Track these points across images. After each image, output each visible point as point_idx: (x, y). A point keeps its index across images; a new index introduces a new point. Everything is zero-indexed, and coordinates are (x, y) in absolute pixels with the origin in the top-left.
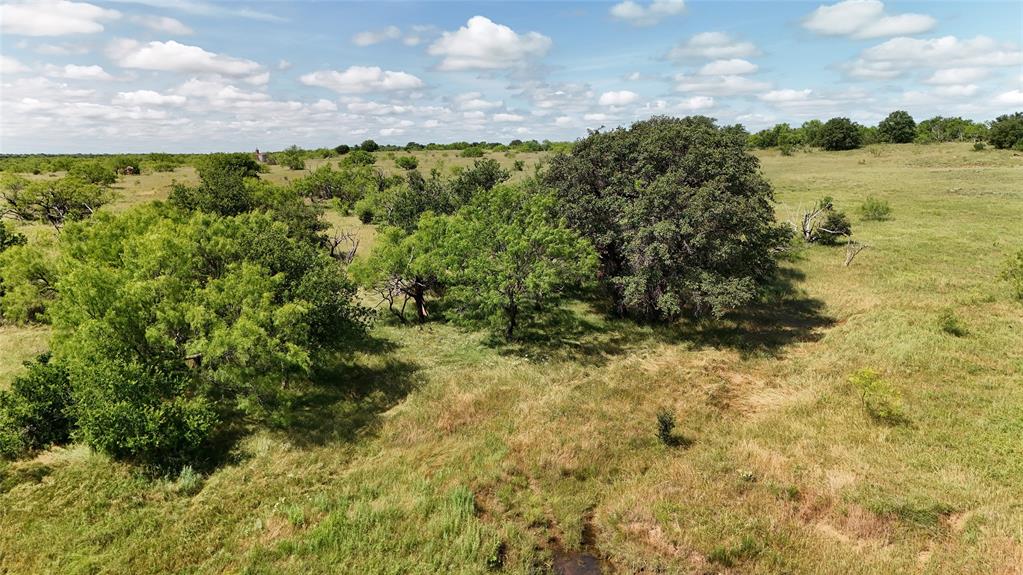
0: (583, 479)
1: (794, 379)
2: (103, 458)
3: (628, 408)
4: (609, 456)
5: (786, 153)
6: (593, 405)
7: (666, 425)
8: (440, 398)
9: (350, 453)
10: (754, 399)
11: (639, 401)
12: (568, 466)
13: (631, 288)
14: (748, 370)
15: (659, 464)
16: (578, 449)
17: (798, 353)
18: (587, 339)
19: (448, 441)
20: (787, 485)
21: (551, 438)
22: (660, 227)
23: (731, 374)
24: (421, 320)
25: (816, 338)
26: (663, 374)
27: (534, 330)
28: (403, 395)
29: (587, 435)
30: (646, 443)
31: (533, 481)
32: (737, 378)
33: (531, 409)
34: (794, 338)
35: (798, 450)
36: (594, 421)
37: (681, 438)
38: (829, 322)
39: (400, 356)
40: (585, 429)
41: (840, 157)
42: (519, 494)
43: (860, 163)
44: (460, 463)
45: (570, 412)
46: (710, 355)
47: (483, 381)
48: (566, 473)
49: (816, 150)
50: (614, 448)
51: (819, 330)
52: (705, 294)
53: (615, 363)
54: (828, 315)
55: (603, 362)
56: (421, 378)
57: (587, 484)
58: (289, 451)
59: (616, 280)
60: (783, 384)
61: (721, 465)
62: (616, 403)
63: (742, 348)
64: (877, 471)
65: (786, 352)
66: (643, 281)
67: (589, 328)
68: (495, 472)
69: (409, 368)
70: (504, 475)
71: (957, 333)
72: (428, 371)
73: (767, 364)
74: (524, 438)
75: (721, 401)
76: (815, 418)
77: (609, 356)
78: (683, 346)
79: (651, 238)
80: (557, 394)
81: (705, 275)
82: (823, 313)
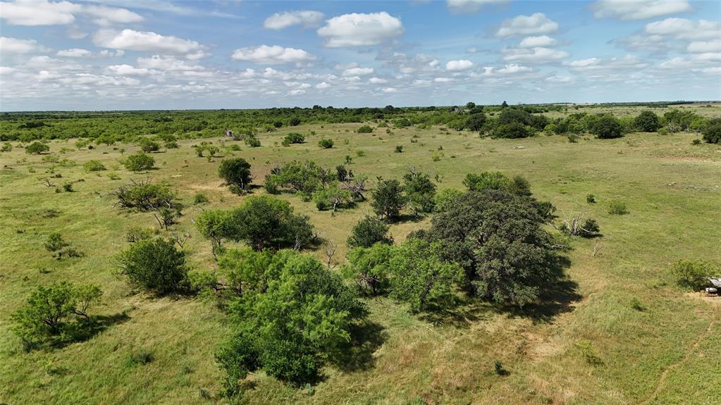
0: (465, 391)
1: (557, 338)
2: (274, 379)
3: (482, 354)
4: (475, 380)
5: (572, 140)
6: (465, 352)
7: (498, 366)
8: (397, 346)
9: (366, 376)
10: (538, 349)
11: (486, 350)
12: (459, 385)
13: (481, 288)
14: (535, 332)
15: (495, 385)
16: (462, 377)
17: (562, 319)
18: (460, 309)
19: (406, 370)
20: (548, 396)
21: (450, 371)
22: (495, 262)
23: (528, 333)
24: (374, 294)
25: (570, 310)
26: (496, 334)
27: (432, 303)
28: (380, 344)
29: (465, 369)
30: (490, 374)
31: (444, 391)
32: (531, 336)
33: (439, 353)
34: (560, 310)
35: (553, 378)
36: (467, 363)
37: (505, 371)
38: (579, 298)
39: (372, 319)
40: (463, 365)
41: (606, 145)
42: (440, 398)
43: (619, 153)
44: (414, 383)
45: (455, 357)
46: (519, 321)
47: (414, 337)
48: (458, 388)
49: (592, 137)
50: (477, 376)
51: (574, 304)
52: (515, 294)
53: (474, 327)
54: (579, 293)
55: (467, 326)
56: (386, 334)
57: (467, 393)
58: (343, 375)
59: (474, 282)
60: (552, 340)
61: (521, 386)
62: (476, 351)
63: (534, 317)
64: (585, 391)
65: (554, 320)
66: (486, 285)
67: (458, 302)
68: (430, 387)
69: (378, 328)
70: (433, 389)
71: (640, 309)
72: (388, 331)
73: (544, 327)
74: (438, 370)
75: (522, 351)
76: (564, 360)
77: (471, 322)
78: (506, 315)
79: (490, 268)
80: (449, 346)
81: (515, 285)
82: (577, 292)
